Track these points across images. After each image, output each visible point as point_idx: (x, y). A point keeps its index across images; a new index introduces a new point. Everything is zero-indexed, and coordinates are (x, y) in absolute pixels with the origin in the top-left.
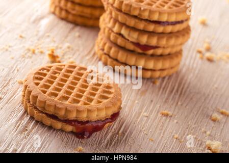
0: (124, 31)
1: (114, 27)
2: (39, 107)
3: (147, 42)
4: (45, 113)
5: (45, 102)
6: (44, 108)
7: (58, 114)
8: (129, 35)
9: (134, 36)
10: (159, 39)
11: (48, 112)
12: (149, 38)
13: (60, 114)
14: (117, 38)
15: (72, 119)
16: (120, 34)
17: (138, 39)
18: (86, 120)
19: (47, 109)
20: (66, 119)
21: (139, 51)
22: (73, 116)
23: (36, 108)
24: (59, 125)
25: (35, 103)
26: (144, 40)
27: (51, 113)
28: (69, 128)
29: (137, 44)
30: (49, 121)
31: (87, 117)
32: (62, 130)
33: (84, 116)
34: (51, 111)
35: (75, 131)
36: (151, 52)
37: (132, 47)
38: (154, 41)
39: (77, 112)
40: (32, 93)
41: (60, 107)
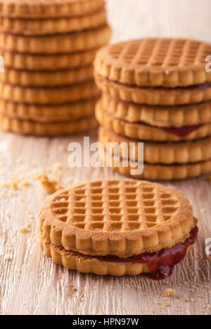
0: (145, 116)
1: (126, 114)
2: (84, 250)
3: (185, 121)
4: (96, 257)
5: (90, 240)
6: (91, 249)
7: (116, 251)
8: (155, 119)
9: (163, 119)
10: (200, 113)
11: (99, 254)
12: (185, 114)
13: (120, 251)
15: (140, 252)
16: (140, 123)
17: (170, 121)
18: (159, 248)
19: (97, 250)
20: (131, 255)
21: (176, 138)
22: (139, 248)
23: (76, 254)
24: (122, 268)
25: (74, 246)
26: (179, 119)
27: (104, 254)
28: (138, 268)
29: (171, 129)
30: (103, 268)
31: (160, 244)
32: (127, 276)
33: (155, 244)
34: (104, 250)
35: (147, 270)
36: (192, 135)
37: (162, 136)
39: (144, 241)
40: (64, 234)
41: (117, 239)
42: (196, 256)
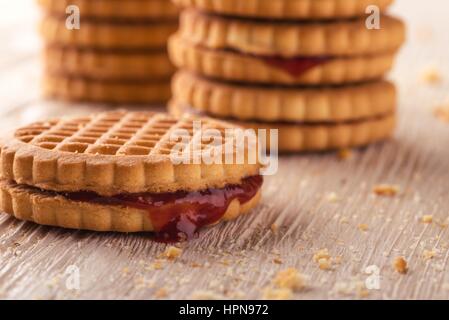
0: (236, 37)
1: (207, 34)
2: (43, 182)
3: (301, 46)
4: (61, 193)
5: (55, 163)
6: (55, 181)
7: (96, 184)
8: (250, 41)
9: (263, 40)
10: (328, 36)
11: (66, 188)
13: (102, 184)
14: (219, 62)
15: (137, 190)
16: (228, 50)
17: (275, 44)
18: (174, 188)
19: (63, 181)
20: (119, 191)
21: (285, 77)
22: (137, 183)
23: (34, 189)
24: (104, 217)
25: (30, 177)
26: (291, 43)
27: (76, 188)
28: (134, 219)
29: (275, 60)
30: (73, 214)
31: (176, 181)
32: (115, 233)
33: (167, 180)
34: (76, 181)
35: (150, 227)
36: (315, 75)
37: (262, 72)
38: (317, 42)
39: (146, 172)
40: (16, 156)
41: (98, 163)
42: (254, 225)
